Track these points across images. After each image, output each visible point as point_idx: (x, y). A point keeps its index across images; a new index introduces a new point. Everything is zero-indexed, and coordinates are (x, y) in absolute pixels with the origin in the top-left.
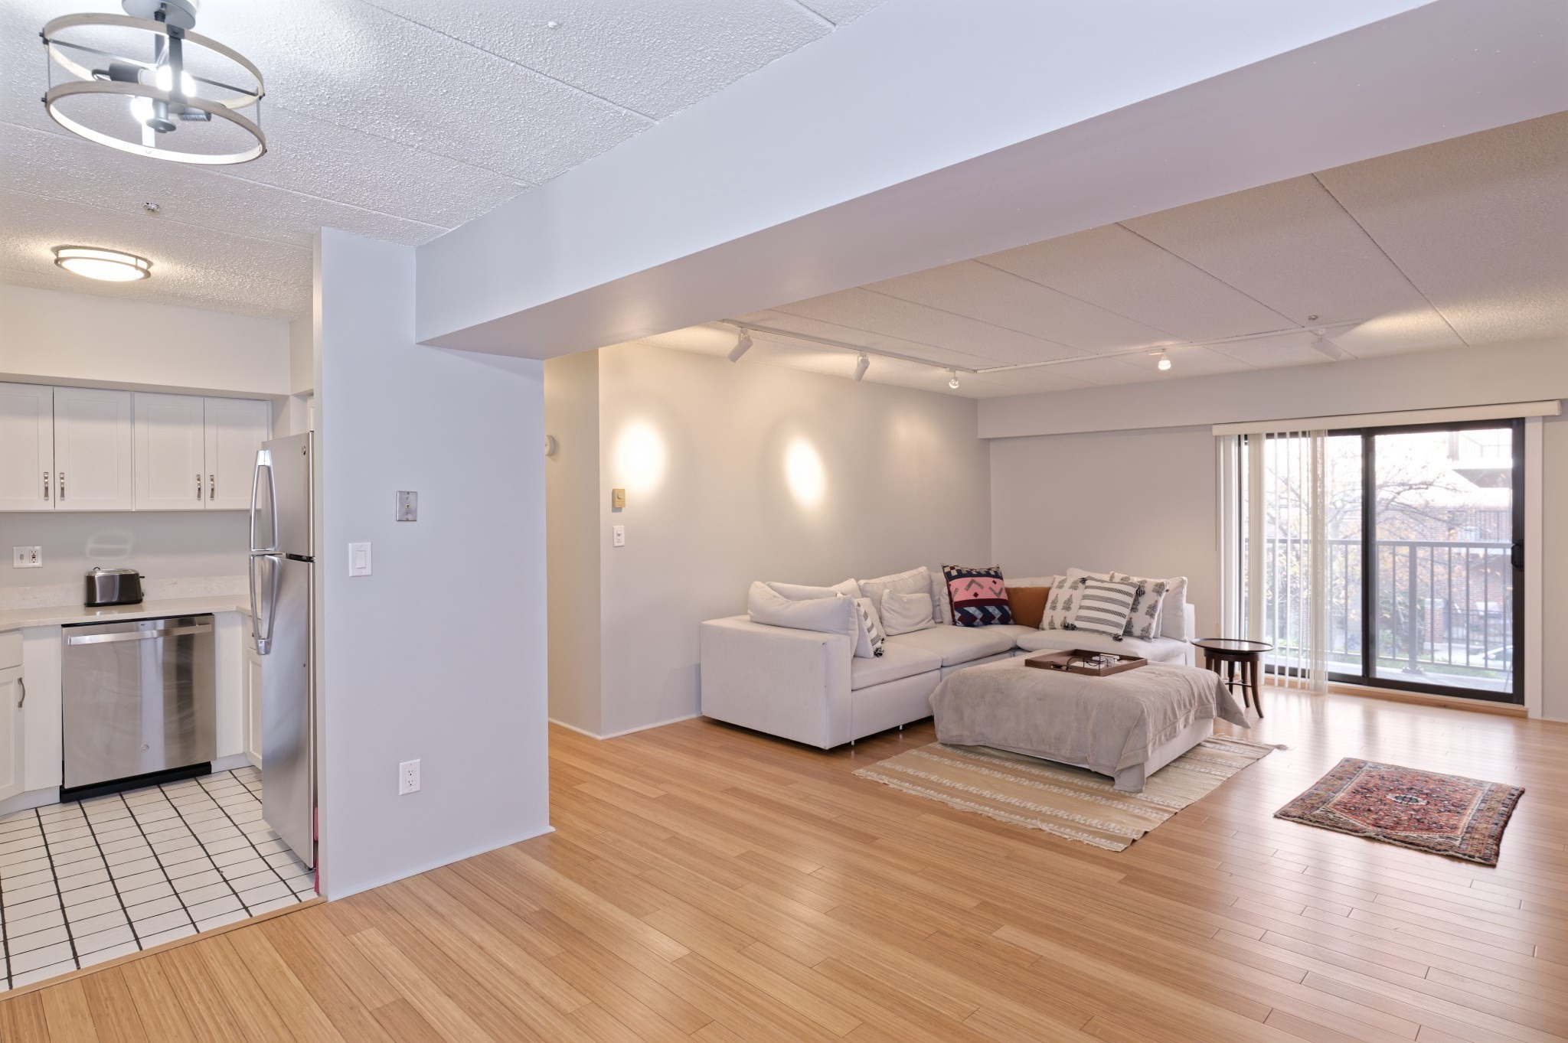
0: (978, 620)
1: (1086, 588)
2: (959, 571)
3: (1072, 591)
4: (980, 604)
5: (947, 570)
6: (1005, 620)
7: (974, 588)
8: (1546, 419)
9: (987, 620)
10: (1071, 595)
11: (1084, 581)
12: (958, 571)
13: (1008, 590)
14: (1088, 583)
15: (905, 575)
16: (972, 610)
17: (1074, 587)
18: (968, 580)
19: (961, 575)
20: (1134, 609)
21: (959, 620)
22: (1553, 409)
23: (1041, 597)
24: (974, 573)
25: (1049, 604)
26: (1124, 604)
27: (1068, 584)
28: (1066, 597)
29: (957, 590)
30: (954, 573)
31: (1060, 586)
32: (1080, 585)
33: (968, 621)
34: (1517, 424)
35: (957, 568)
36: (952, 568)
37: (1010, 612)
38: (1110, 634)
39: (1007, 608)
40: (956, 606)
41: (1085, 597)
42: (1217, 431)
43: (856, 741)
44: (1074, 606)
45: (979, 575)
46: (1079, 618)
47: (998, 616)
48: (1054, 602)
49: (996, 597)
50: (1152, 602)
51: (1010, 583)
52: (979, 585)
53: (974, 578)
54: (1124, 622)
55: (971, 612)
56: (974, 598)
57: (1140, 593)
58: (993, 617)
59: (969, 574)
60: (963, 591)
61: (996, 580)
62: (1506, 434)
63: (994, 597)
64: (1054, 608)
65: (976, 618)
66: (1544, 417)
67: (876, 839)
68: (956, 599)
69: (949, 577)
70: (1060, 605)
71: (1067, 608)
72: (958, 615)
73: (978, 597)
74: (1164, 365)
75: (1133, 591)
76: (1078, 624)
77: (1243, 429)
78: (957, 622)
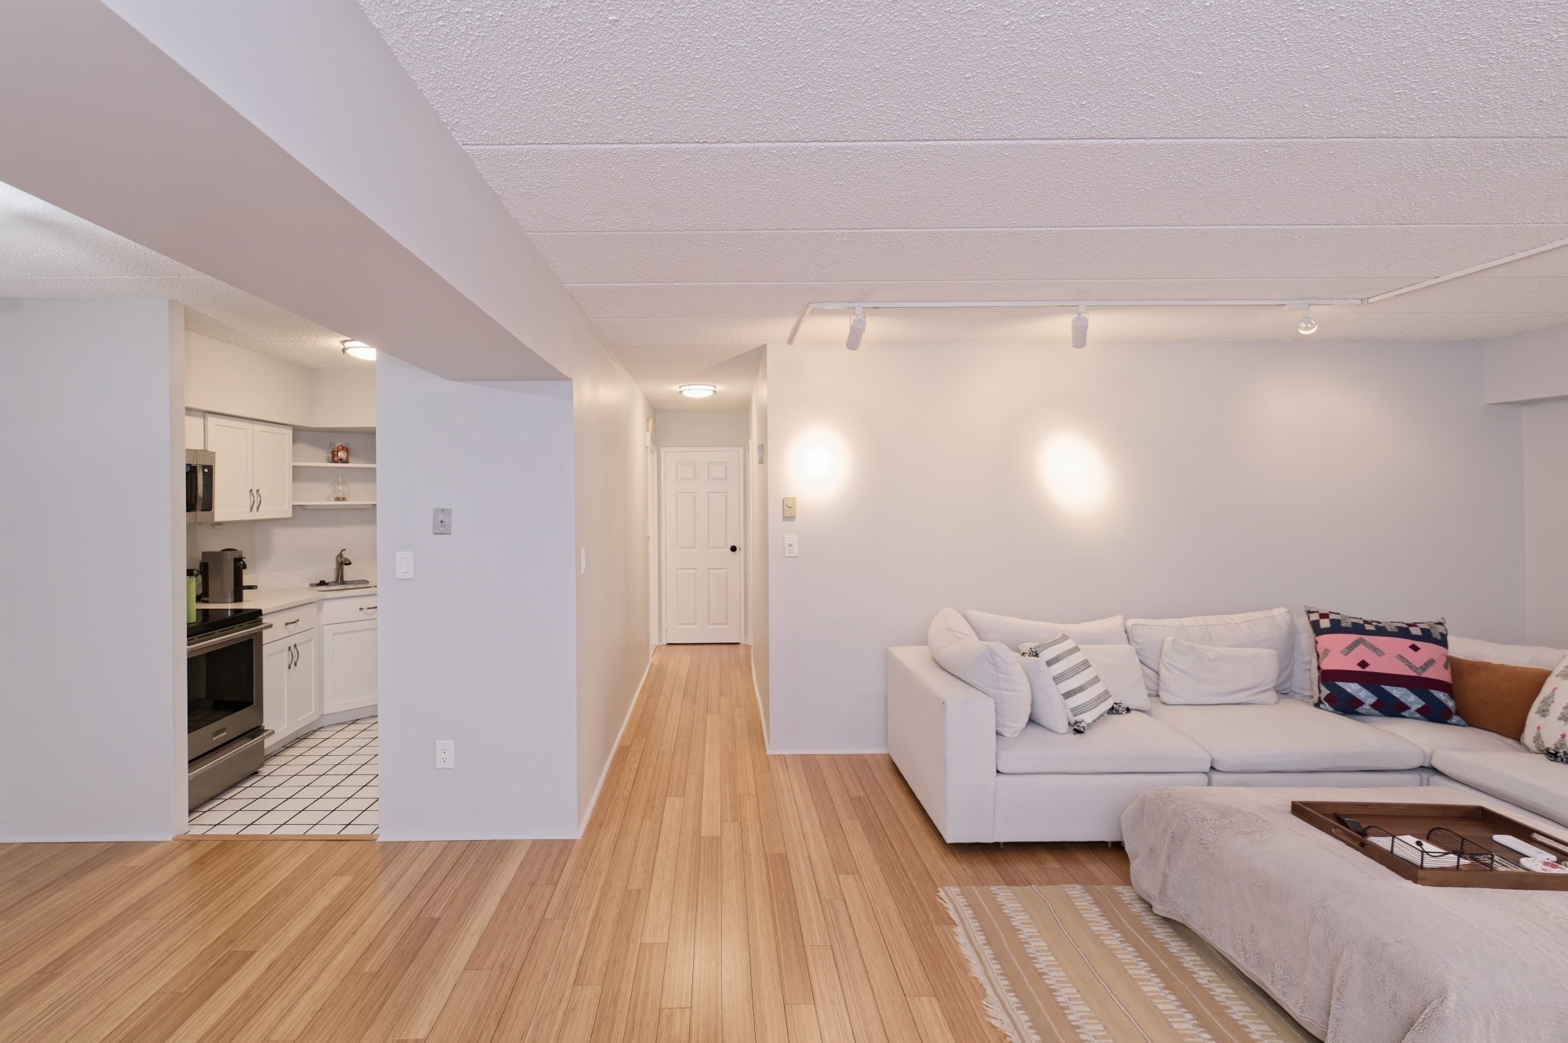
0: (1367, 706)
2: (1340, 621)
4: (1372, 679)
5: (1315, 617)
6: (1434, 714)
7: (1361, 653)
9: (1391, 709)
12: (1332, 621)
13: (1453, 664)
15: (1237, 618)
16: (1352, 688)
18: (1357, 637)
19: (1337, 627)
21: (1325, 699)
24: (1368, 627)
25: (1537, 704)
29: (1326, 652)
30: (1325, 624)
33: (1347, 707)
35: (1332, 616)
36: (1324, 616)
37: (1451, 704)
39: (1441, 696)
40: (1328, 677)
45: (1381, 631)
47: (1417, 706)
48: (1547, 702)
49: (1415, 674)
52: (1375, 649)
53: (1364, 637)
55: (1349, 691)
56: (1359, 669)
58: (1405, 706)
59: (1358, 628)
60: (1340, 654)
61: (1418, 644)
63: (1412, 672)
64: (1543, 713)
65: (1361, 703)
68: (1325, 666)
69: (1317, 629)
70: (1560, 709)
72: (1325, 692)
73: (1367, 669)
78: (1323, 701)
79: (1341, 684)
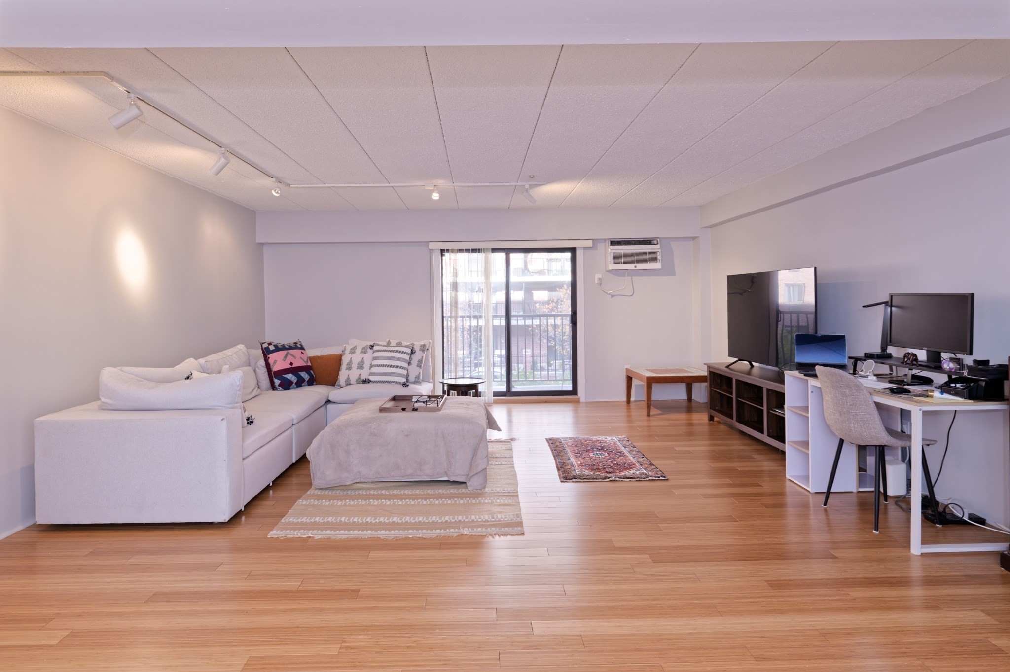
0: (294, 384)
1: (374, 352)
2: (276, 346)
3: (362, 355)
4: (295, 370)
5: (265, 346)
6: (311, 382)
7: (290, 359)
8: (585, 248)
9: (300, 383)
10: (363, 358)
11: (372, 347)
12: (274, 345)
13: (310, 359)
14: (375, 348)
15: (229, 352)
16: (289, 376)
17: (364, 351)
18: (285, 352)
19: (278, 349)
20: (410, 364)
21: (280, 385)
22: (589, 243)
23: (337, 361)
24: (286, 347)
25: (343, 367)
26: (403, 360)
27: (358, 350)
28: (359, 360)
29: (275, 362)
30: (272, 347)
31: (353, 351)
32: (369, 350)
33: (286, 386)
34: (573, 250)
35: (273, 344)
36: (270, 344)
37: (314, 375)
38: (399, 383)
39: (312, 372)
40: (274, 375)
41: (375, 358)
42: (432, 246)
43: (246, 506)
44: (367, 365)
45: (291, 348)
46: (371, 374)
47: (307, 380)
48: (349, 364)
49: (306, 365)
50: (420, 358)
51: (312, 352)
52: (293, 356)
53: (288, 351)
54: (405, 372)
55: (289, 378)
56: (290, 367)
57: (413, 352)
58: (304, 380)
59: (283, 348)
60: (279, 362)
61: (301, 351)
62: (568, 255)
63: (304, 364)
64: (349, 368)
65: (292, 383)
66: (584, 247)
67: (358, 591)
68: (276, 369)
69: (267, 351)
70: (355, 366)
71: (361, 366)
72: (277, 382)
73: (293, 366)
74: (435, 196)
75: (409, 351)
76: (372, 378)
77: (445, 246)
78: (278, 387)
79: (285, 376)
